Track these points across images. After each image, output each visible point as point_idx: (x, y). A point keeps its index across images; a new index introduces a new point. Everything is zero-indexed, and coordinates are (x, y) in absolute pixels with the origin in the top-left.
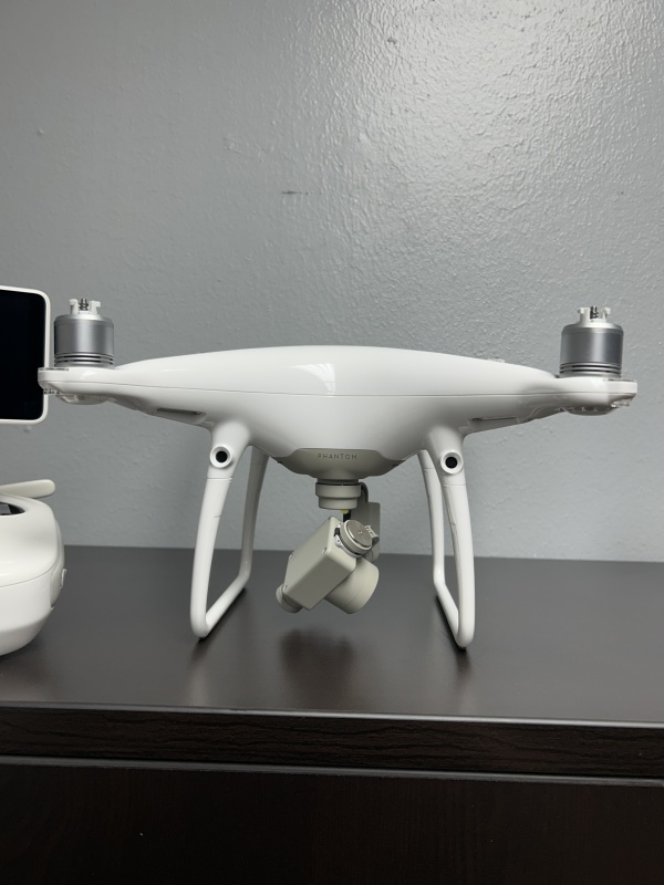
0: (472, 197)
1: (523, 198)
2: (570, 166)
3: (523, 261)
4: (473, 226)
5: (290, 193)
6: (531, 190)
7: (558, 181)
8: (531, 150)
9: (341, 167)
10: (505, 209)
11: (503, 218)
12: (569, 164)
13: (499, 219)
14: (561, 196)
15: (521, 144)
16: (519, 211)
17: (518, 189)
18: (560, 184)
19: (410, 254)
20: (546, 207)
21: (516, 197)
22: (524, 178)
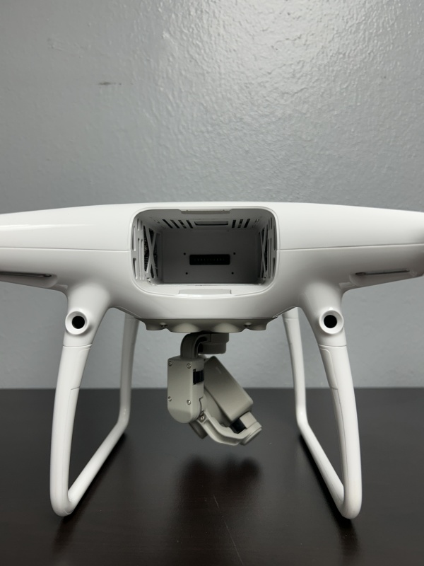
0: (259, 84)
1: (302, 83)
2: (341, 56)
3: (304, 137)
4: (261, 108)
5: (106, 84)
6: (309, 76)
7: (331, 69)
8: (308, 43)
9: (148, 60)
10: (287, 93)
11: (286, 101)
12: (340, 53)
13: (282, 102)
14: (334, 81)
15: (299, 38)
16: (300, 94)
17: (298, 76)
18: (333, 71)
19: (208, 132)
20: (322, 90)
21: (296, 83)
22: (303, 66)
